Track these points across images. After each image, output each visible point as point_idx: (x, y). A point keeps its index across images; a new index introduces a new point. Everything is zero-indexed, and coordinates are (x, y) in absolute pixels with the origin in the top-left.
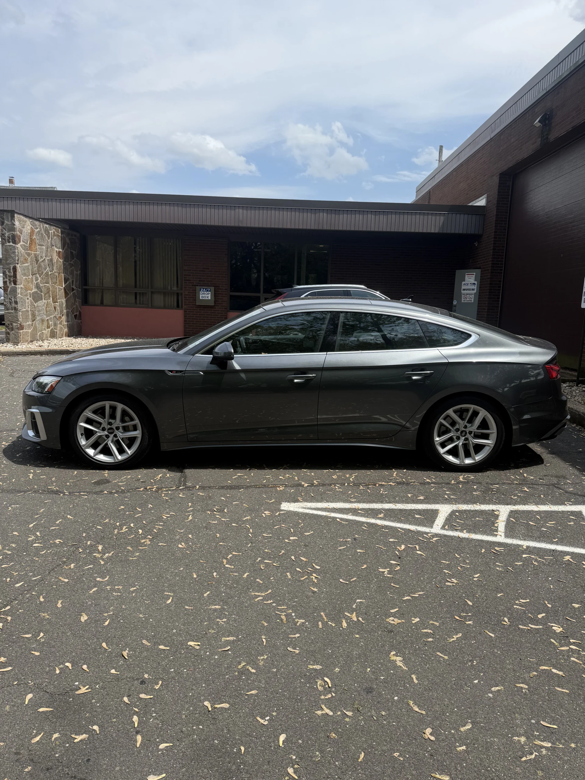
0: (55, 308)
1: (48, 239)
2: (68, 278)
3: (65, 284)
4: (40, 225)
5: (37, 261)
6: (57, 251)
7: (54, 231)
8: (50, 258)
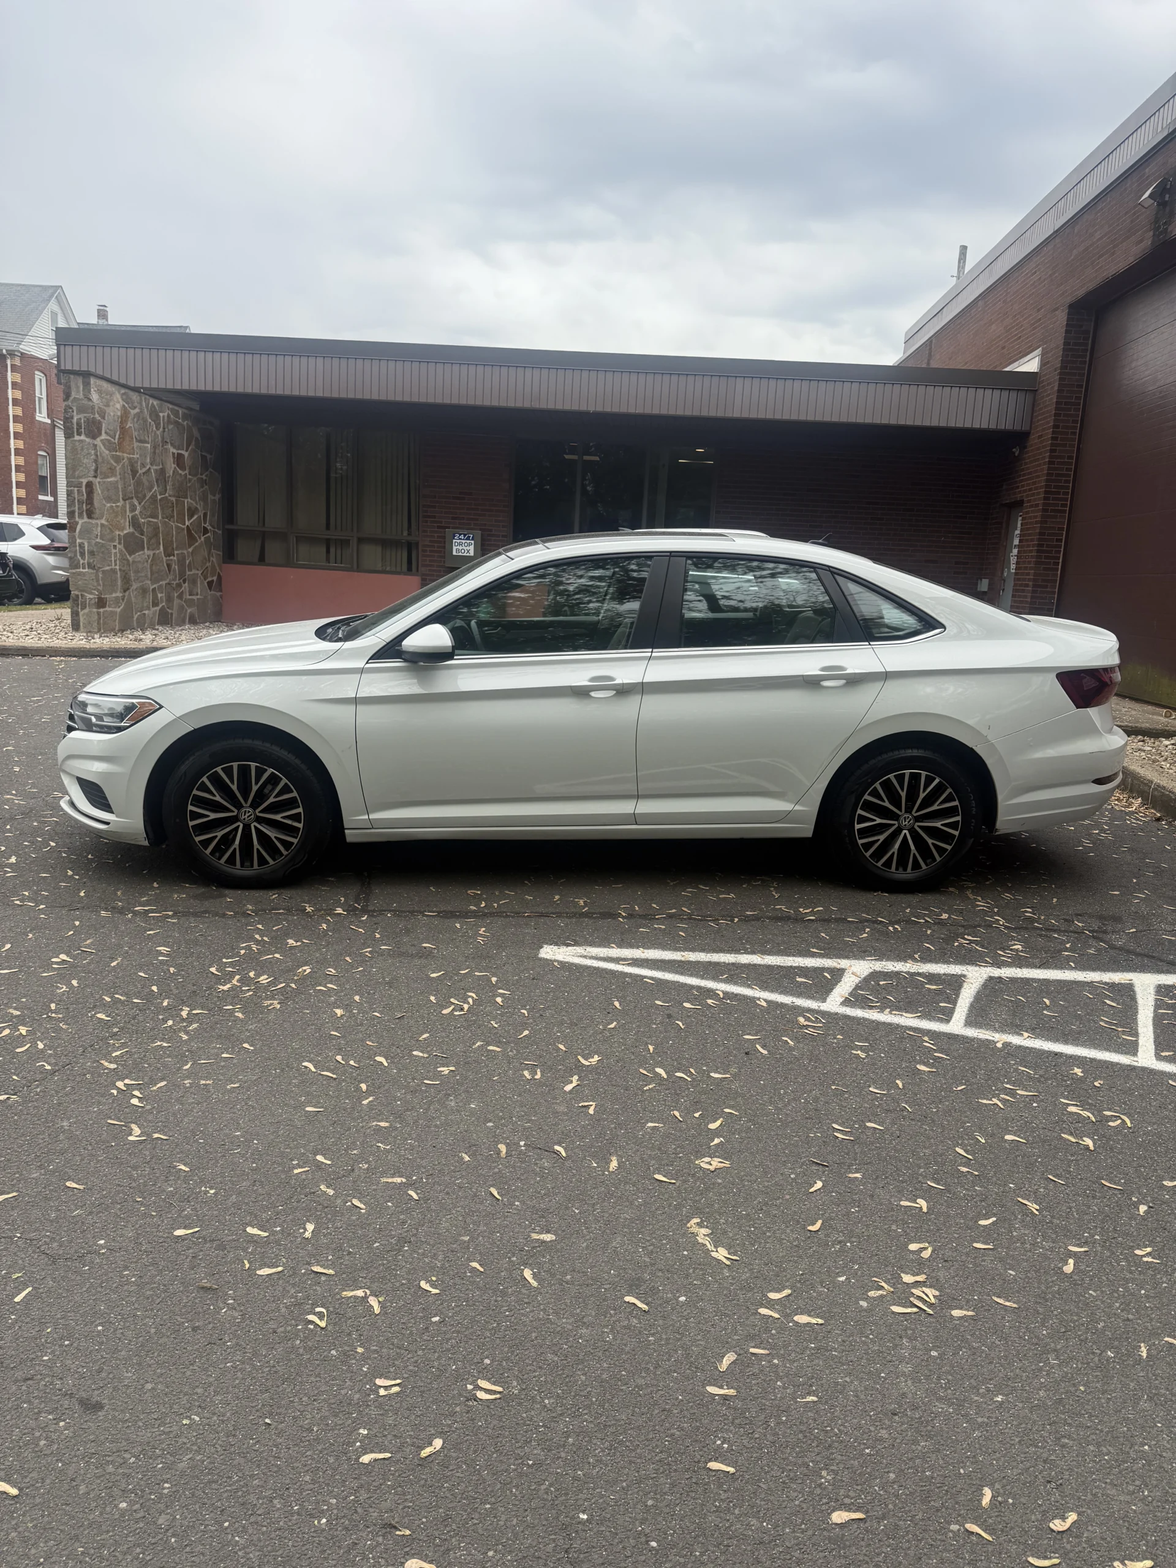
0: (169, 566)
1: (158, 429)
2: (196, 508)
3: (189, 520)
4: (141, 399)
5: (134, 472)
6: (173, 454)
7: (170, 413)
8: (161, 466)
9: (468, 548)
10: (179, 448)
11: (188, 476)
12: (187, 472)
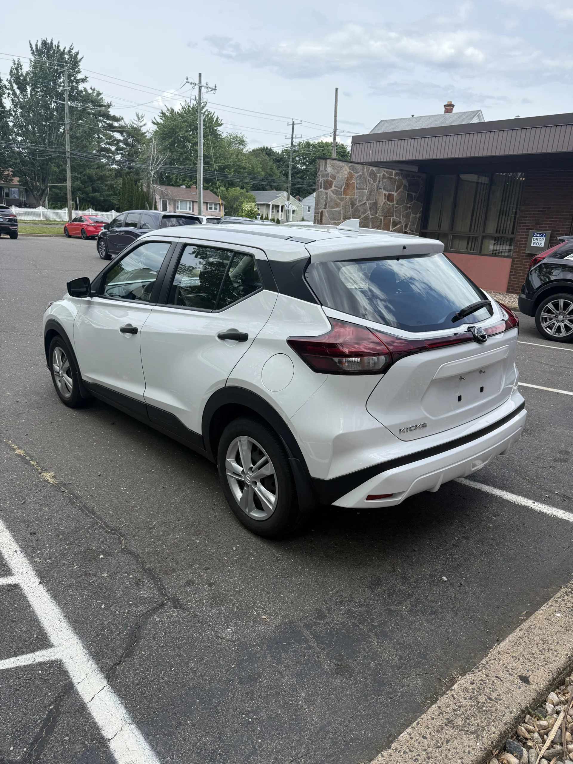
1: (374, 182)
2: (400, 222)
3: (392, 228)
4: (363, 168)
5: (353, 205)
6: (385, 194)
7: (385, 173)
8: (374, 201)
9: (541, 242)
10: (390, 191)
11: (395, 205)
12: (395, 203)
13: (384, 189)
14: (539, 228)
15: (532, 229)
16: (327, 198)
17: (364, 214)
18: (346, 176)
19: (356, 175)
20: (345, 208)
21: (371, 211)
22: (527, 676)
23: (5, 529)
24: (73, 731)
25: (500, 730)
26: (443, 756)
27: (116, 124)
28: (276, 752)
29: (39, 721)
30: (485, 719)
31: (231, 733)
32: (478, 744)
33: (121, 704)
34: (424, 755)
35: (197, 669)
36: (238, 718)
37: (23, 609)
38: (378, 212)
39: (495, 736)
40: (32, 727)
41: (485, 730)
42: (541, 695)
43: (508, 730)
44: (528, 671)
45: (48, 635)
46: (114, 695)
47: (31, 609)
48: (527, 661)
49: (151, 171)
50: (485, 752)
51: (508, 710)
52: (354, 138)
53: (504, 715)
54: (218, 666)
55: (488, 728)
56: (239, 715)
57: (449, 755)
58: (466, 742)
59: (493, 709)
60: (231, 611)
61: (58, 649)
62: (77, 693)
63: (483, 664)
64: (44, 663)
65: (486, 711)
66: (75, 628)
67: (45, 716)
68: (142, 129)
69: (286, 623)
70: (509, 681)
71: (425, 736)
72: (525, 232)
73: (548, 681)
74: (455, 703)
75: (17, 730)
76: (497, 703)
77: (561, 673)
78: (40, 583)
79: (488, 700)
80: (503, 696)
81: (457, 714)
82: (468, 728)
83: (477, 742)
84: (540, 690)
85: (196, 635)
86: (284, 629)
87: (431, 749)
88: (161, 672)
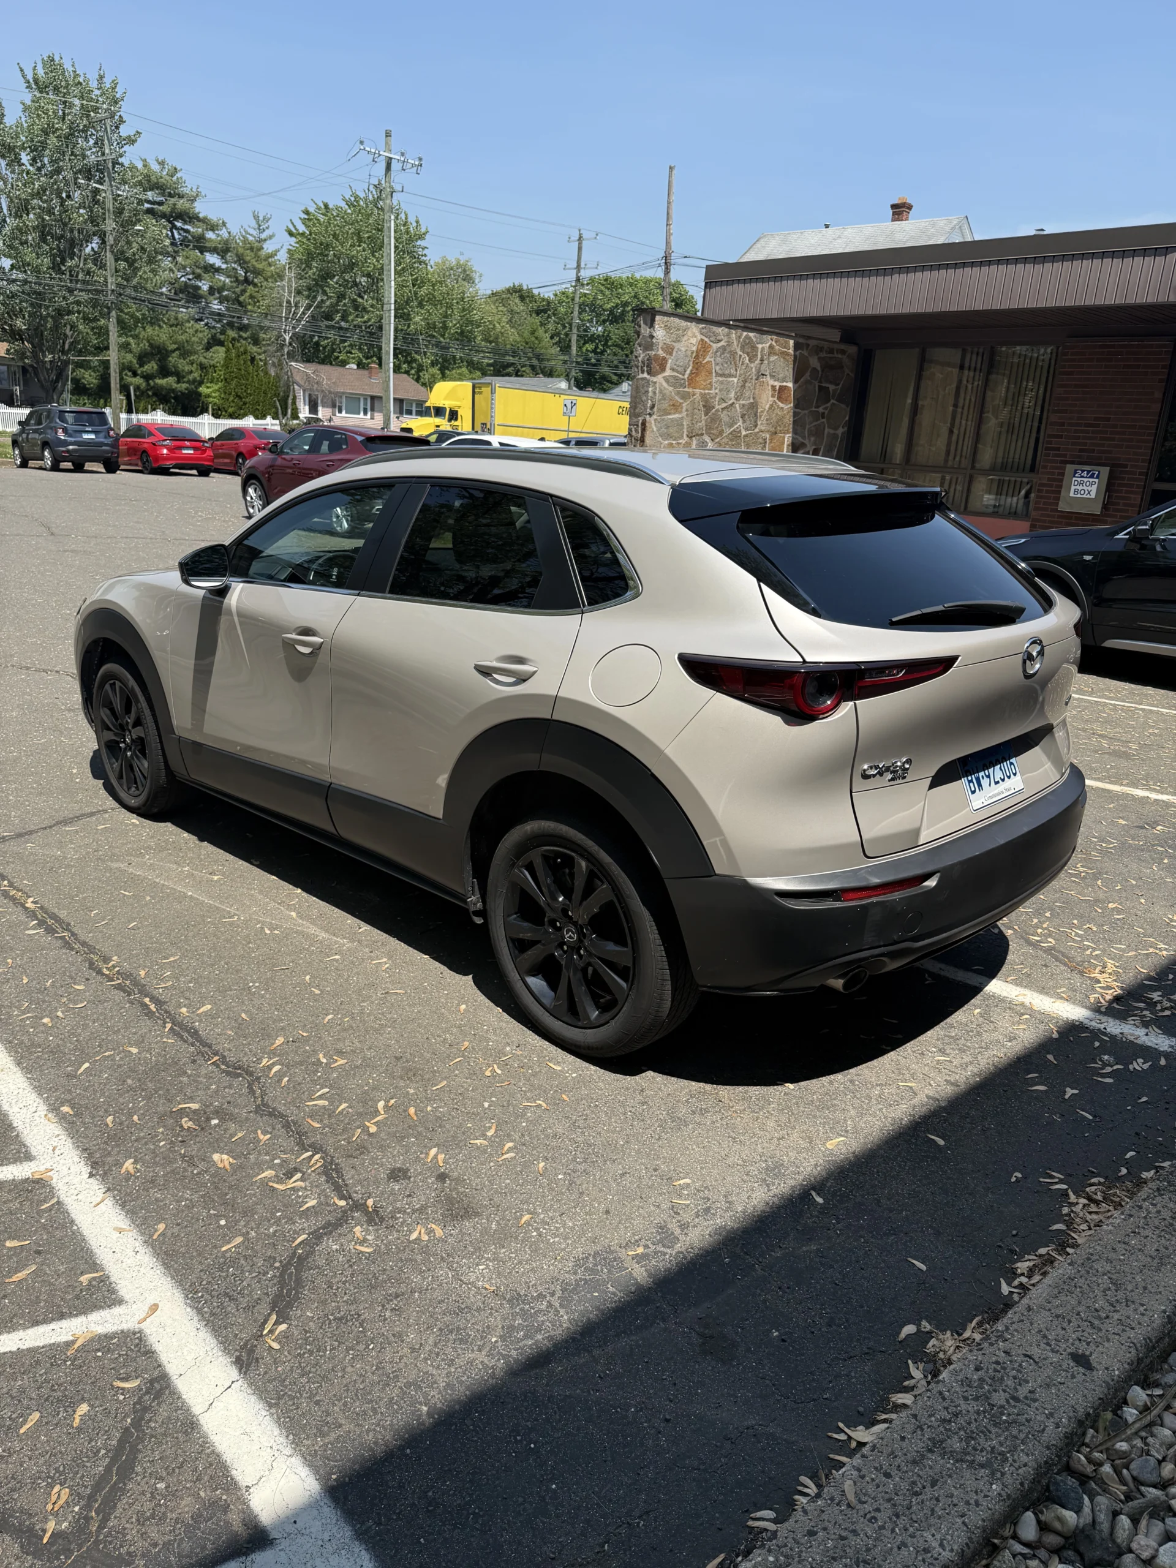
1: (751, 361)
4: (731, 333)
5: (708, 408)
6: (773, 388)
7: (774, 343)
8: (752, 401)
9: (1089, 488)
10: (784, 380)
11: (795, 410)
12: (791, 405)
13: (772, 376)
14: (1087, 459)
15: (1072, 463)
16: (654, 393)
17: (731, 426)
18: (694, 349)
19: (715, 346)
20: (691, 414)
21: (744, 422)
22: (1087, 1353)
23: (12, 1067)
24: (173, 1469)
25: (1036, 1460)
26: (925, 1511)
27: (210, 235)
28: (587, 1508)
29: (103, 1452)
30: (1006, 1439)
31: (494, 1472)
32: (994, 1486)
33: (268, 1417)
34: (887, 1511)
35: (421, 1344)
36: (507, 1443)
37: (57, 1228)
38: (759, 423)
39: (1028, 1472)
40: (88, 1464)
41: (1007, 1458)
42: (1116, 1390)
43: (1052, 1460)
44: (1088, 1344)
45: (113, 1279)
46: (253, 1398)
47: (75, 1228)
48: (1086, 1323)
49: (285, 332)
50: (1008, 1503)
51: (1052, 1420)
52: (708, 267)
53: (1044, 1430)
54: (461, 1340)
55: (1013, 1455)
56: (510, 1436)
57: (936, 1509)
58: (970, 1484)
59: (1022, 1419)
60: (485, 1231)
61: (134, 1306)
62: (175, 1395)
63: (998, 1331)
64: (108, 1337)
65: (1008, 1423)
66: (166, 1265)
67: (114, 1443)
68: (265, 246)
69: (596, 1254)
70: (1051, 1363)
71: (890, 1474)
72: (1057, 468)
73: (1128, 1364)
74: (946, 1408)
75: (57, 1470)
76: (1030, 1407)
77: (1154, 1347)
78: (91, 1175)
79: (1011, 1401)
80: (1040, 1393)
81: (950, 1430)
82: (974, 1456)
83: (992, 1484)
84: (1113, 1380)
85: (416, 1277)
86: (595, 1265)
87: (901, 1497)
88: (348, 1352)
